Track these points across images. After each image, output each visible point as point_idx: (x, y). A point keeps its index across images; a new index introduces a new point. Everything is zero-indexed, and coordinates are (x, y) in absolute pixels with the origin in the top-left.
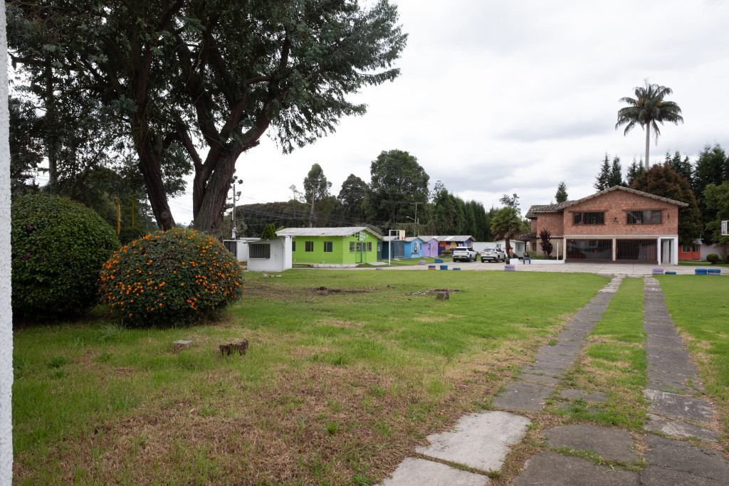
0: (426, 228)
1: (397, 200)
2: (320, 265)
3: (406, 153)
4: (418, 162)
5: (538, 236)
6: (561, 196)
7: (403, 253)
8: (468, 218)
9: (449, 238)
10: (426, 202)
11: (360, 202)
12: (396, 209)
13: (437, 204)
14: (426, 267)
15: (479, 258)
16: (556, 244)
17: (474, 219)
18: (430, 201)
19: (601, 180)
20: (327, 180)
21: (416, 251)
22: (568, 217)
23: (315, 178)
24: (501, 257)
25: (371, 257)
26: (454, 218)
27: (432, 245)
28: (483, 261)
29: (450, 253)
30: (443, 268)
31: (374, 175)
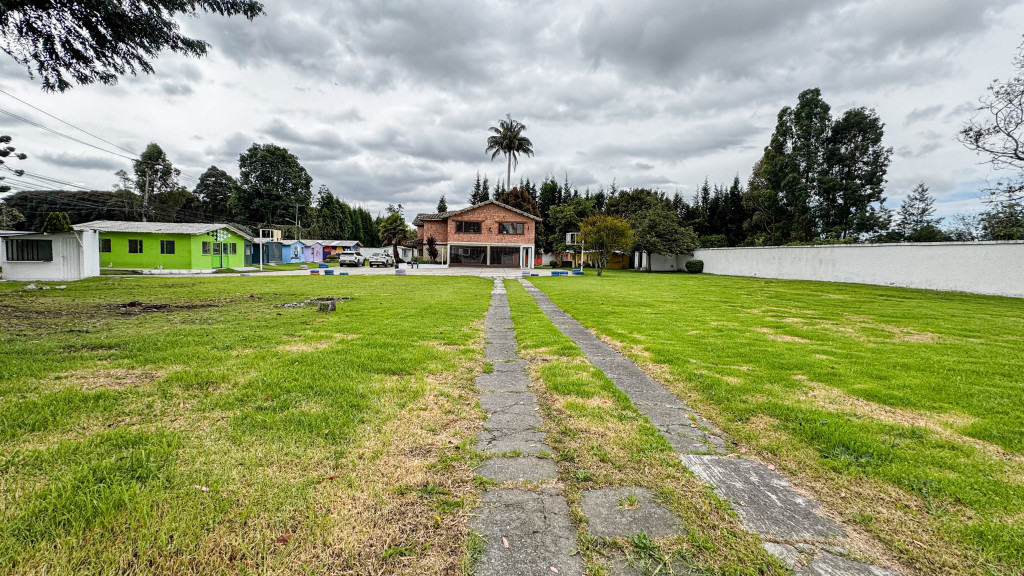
0: (309, 232)
1: (274, 200)
2: (154, 271)
3: (285, 151)
4: (298, 161)
5: (425, 242)
6: (442, 208)
7: (280, 258)
8: (354, 223)
9: (335, 243)
10: (308, 205)
11: (225, 199)
12: (273, 210)
13: (322, 208)
14: (307, 273)
15: (367, 263)
16: (440, 249)
17: (361, 226)
18: (314, 205)
20: (173, 168)
21: (296, 255)
22: (451, 226)
23: (152, 160)
25: (237, 261)
26: (340, 223)
27: (316, 250)
28: (371, 266)
29: (336, 258)
30: (327, 273)
31: (244, 170)
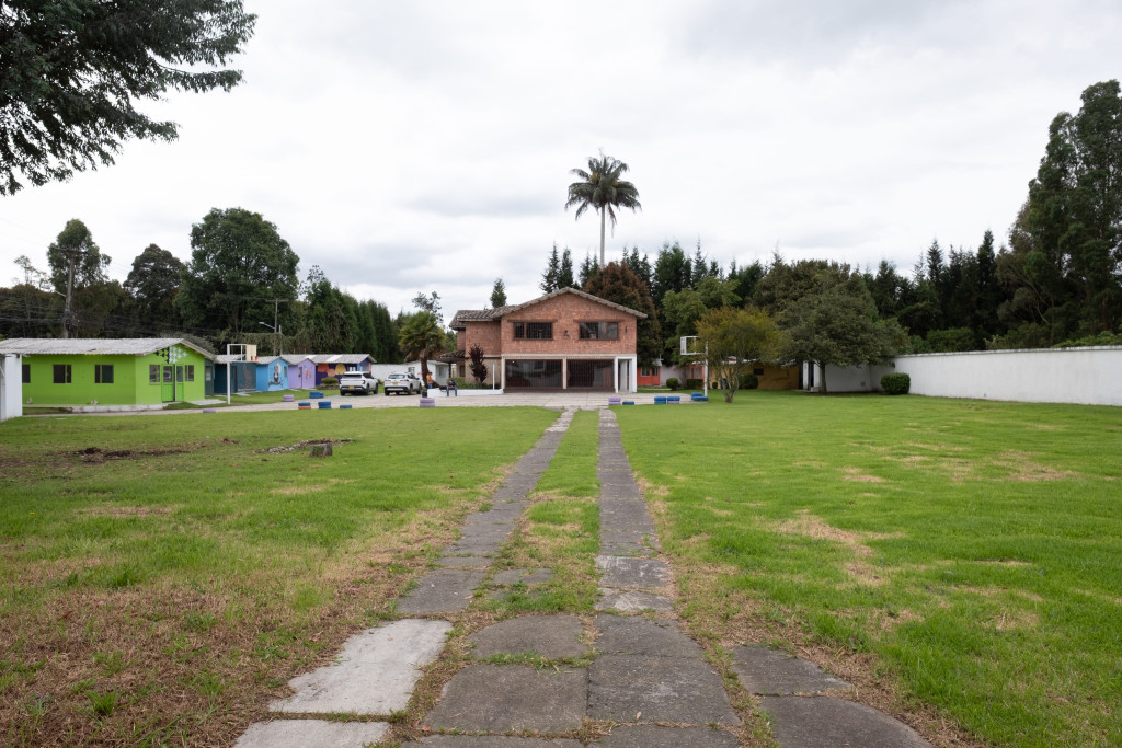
0: (295, 342)
1: (242, 294)
2: (87, 408)
3: (258, 216)
4: (278, 232)
5: (467, 355)
6: (498, 299)
7: (253, 384)
8: (364, 327)
9: (334, 358)
10: (292, 299)
11: (170, 294)
12: (240, 309)
13: (314, 303)
14: (294, 406)
15: (381, 389)
16: (491, 366)
17: (373, 329)
18: (302, 298)
19: (549, 278)
20: (100, 252)
21: (276, 380)
22: (507, 329)
23: (74, 245)
24: (415, 387)
25: (194, 390)
26: (342, 326)
27: (305, 370)
28: (387, 393)
29: (335, 382)
30: (323, 406)
31: (197, 248)
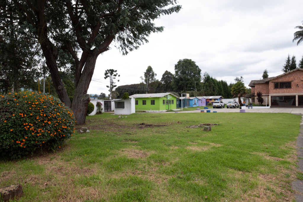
0: (200, 93)
1: (187, 81)
2: (149, 111)
3: (190, 60)
4: (196, 64)
5: (256, 95)
6: (265, 76)
7: (189, 105)
8: (220, 88)
9: (211, 97)
10: (199, 81)
11: (170, 83)
12: (186, 85)
13: (205, 82)
14: (199, 111)
15: (225, 106)
16: (265, 99)
17: (223, 89)
18: (202, 81)
19: (286, 67)
20: (155, 73)
21: (195, 104)
22: (271, 85)
23: (149, 72)
24: (237, 106)
25: (174, 107)
26: (213, 88)
27: (203, 101)
28: (228, 107)
29: (211, 104)
30: (208, 111)
31: (176, 70)
